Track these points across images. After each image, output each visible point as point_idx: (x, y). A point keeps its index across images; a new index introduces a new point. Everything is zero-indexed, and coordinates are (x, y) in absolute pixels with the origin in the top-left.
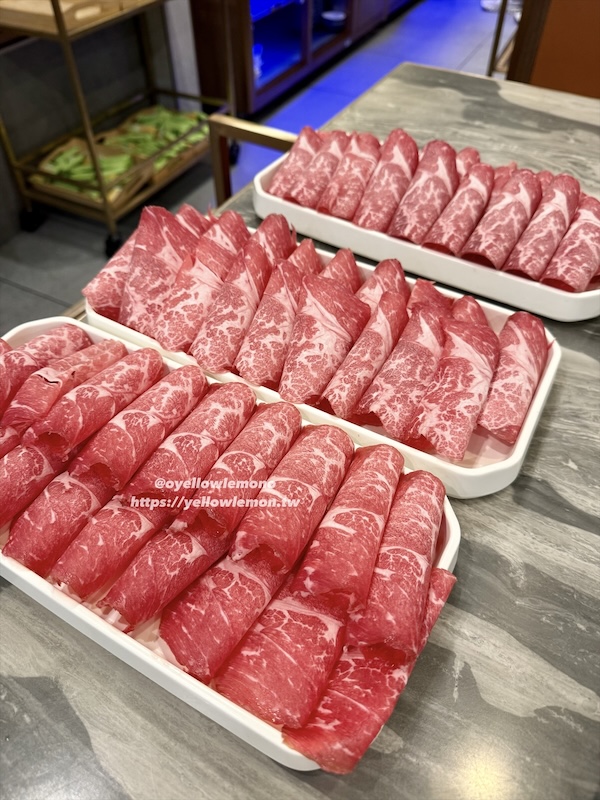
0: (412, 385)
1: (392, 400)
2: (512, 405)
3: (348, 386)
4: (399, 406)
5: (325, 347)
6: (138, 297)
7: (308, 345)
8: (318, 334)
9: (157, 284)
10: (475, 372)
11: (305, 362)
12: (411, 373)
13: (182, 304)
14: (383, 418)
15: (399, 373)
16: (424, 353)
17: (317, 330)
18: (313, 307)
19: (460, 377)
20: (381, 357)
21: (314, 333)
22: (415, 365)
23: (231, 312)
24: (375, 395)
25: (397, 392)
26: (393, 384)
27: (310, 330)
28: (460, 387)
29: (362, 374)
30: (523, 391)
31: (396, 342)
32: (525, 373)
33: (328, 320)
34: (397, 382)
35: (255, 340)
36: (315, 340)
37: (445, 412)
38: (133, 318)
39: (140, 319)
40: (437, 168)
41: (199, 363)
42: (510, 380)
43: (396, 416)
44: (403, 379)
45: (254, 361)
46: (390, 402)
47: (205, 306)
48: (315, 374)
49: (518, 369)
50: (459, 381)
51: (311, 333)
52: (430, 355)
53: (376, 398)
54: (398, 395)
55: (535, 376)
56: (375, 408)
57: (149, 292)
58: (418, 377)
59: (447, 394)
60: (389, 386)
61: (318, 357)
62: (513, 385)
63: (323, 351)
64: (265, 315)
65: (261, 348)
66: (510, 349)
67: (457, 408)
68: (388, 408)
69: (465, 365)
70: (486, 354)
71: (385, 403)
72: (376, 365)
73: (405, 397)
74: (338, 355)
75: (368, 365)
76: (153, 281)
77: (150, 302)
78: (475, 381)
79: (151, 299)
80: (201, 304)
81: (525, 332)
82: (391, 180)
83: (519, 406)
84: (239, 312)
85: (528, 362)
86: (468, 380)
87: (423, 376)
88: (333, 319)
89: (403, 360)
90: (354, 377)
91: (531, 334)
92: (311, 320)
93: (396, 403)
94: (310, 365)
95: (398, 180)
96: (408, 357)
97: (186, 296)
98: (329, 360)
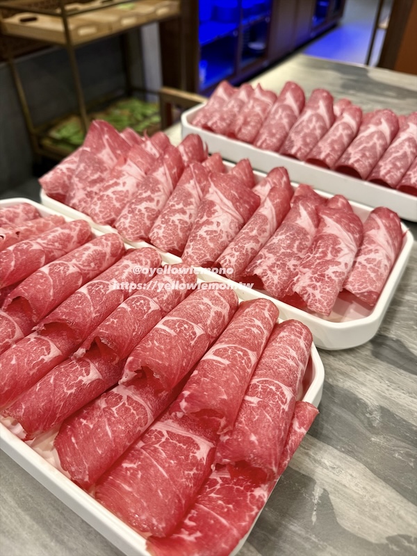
0: (291, 255)
1: (273, 266)
2: (373, 275)
3: (237, 254)
4: (279, 271)
5: (222, 224)
6: (80, 185)
7: (208, 223)
8: (216, 214)
9: (96, 176)
10: (342, 246)
11: (204, 235)
12: (290, 246)
13: (112, 189)
14: (264, 279)
15: (280, 246)
16: (302, 232)
17: (216, 211)
18: (215, 194)
19: (330, 249)
20: (267, 234)
21: (214, 213)
22: (293, 240)
23: (149, 196)
24: (259, 262)
25: (278, 260)
26: (275, 254)
27: (211, 211)
28: (329, 257)
29: (250, 245)
30: (382, 265)
31: (279, 224)
32: (384, 252)
33: (225, 204)
34: (278, 252)
35: (166, 217)
36: (214, 219)
37: (316, 275)
38: (75, 201)
39: (80, 201)
40: (318, 107)
41: (120, 232)
42: (372, 256)
43: (276, 279)
44: (283, 250)
45: (164, 232)
46: (271, 268)
47: (130, 193)
48: (212, 245)
49: (378, 248)
50: (329, 252)
51: (211, 213)
52: (306, 234)
53: (260, 264)
54: (278, 263)
55: (392, 256)
56: (258, 271)
57: (89, 182)
58: (295, 250)
59: (318, 261)
60: (271, 255)
61: (216, 232)
62: (374, 260)
63: (220, 228)
64: (176, 199)
65: (170, 223)
66: (372, 233)
67: (326, 273)
68: (269, 272)
69: (335, 240)
70: (353, 233)
71: (267, 268)
72: (262, 240)
73: (284, 265)
74: (232, 232)
75: (255, 239)
76: (92, 174)
77: (89, 189)
78: (342, 253)
79: (90, 187)
80: (127, 191)
81: (384, 221)
82: (283, 115)
83: (379, 277)
84: (156, 196)
85: (386, 244)
86: (337, 251)
87: (300, 249)
88: (230, 204)
89: (283, 236)
90: (243, 247)
91: (389, 223)
92: (212, 204)
93: (276, 268)
94: (208, 237)
95: (288, 116)
96: (288, 234)
97: (116, 184)
98: (224, 235)
